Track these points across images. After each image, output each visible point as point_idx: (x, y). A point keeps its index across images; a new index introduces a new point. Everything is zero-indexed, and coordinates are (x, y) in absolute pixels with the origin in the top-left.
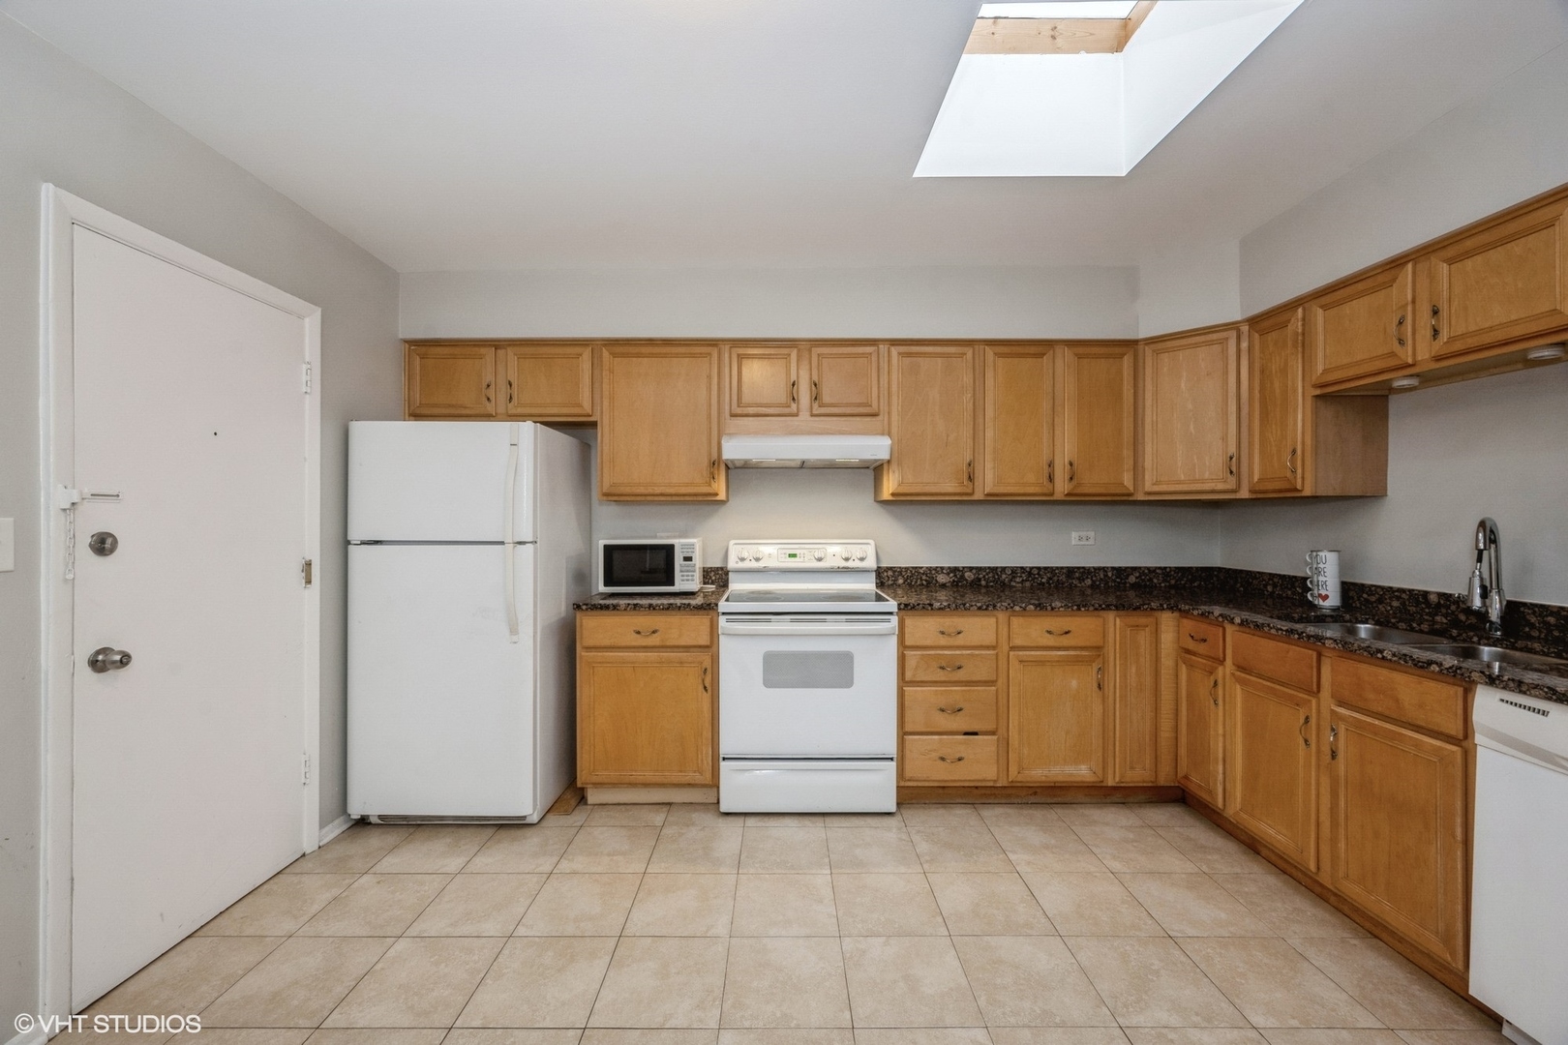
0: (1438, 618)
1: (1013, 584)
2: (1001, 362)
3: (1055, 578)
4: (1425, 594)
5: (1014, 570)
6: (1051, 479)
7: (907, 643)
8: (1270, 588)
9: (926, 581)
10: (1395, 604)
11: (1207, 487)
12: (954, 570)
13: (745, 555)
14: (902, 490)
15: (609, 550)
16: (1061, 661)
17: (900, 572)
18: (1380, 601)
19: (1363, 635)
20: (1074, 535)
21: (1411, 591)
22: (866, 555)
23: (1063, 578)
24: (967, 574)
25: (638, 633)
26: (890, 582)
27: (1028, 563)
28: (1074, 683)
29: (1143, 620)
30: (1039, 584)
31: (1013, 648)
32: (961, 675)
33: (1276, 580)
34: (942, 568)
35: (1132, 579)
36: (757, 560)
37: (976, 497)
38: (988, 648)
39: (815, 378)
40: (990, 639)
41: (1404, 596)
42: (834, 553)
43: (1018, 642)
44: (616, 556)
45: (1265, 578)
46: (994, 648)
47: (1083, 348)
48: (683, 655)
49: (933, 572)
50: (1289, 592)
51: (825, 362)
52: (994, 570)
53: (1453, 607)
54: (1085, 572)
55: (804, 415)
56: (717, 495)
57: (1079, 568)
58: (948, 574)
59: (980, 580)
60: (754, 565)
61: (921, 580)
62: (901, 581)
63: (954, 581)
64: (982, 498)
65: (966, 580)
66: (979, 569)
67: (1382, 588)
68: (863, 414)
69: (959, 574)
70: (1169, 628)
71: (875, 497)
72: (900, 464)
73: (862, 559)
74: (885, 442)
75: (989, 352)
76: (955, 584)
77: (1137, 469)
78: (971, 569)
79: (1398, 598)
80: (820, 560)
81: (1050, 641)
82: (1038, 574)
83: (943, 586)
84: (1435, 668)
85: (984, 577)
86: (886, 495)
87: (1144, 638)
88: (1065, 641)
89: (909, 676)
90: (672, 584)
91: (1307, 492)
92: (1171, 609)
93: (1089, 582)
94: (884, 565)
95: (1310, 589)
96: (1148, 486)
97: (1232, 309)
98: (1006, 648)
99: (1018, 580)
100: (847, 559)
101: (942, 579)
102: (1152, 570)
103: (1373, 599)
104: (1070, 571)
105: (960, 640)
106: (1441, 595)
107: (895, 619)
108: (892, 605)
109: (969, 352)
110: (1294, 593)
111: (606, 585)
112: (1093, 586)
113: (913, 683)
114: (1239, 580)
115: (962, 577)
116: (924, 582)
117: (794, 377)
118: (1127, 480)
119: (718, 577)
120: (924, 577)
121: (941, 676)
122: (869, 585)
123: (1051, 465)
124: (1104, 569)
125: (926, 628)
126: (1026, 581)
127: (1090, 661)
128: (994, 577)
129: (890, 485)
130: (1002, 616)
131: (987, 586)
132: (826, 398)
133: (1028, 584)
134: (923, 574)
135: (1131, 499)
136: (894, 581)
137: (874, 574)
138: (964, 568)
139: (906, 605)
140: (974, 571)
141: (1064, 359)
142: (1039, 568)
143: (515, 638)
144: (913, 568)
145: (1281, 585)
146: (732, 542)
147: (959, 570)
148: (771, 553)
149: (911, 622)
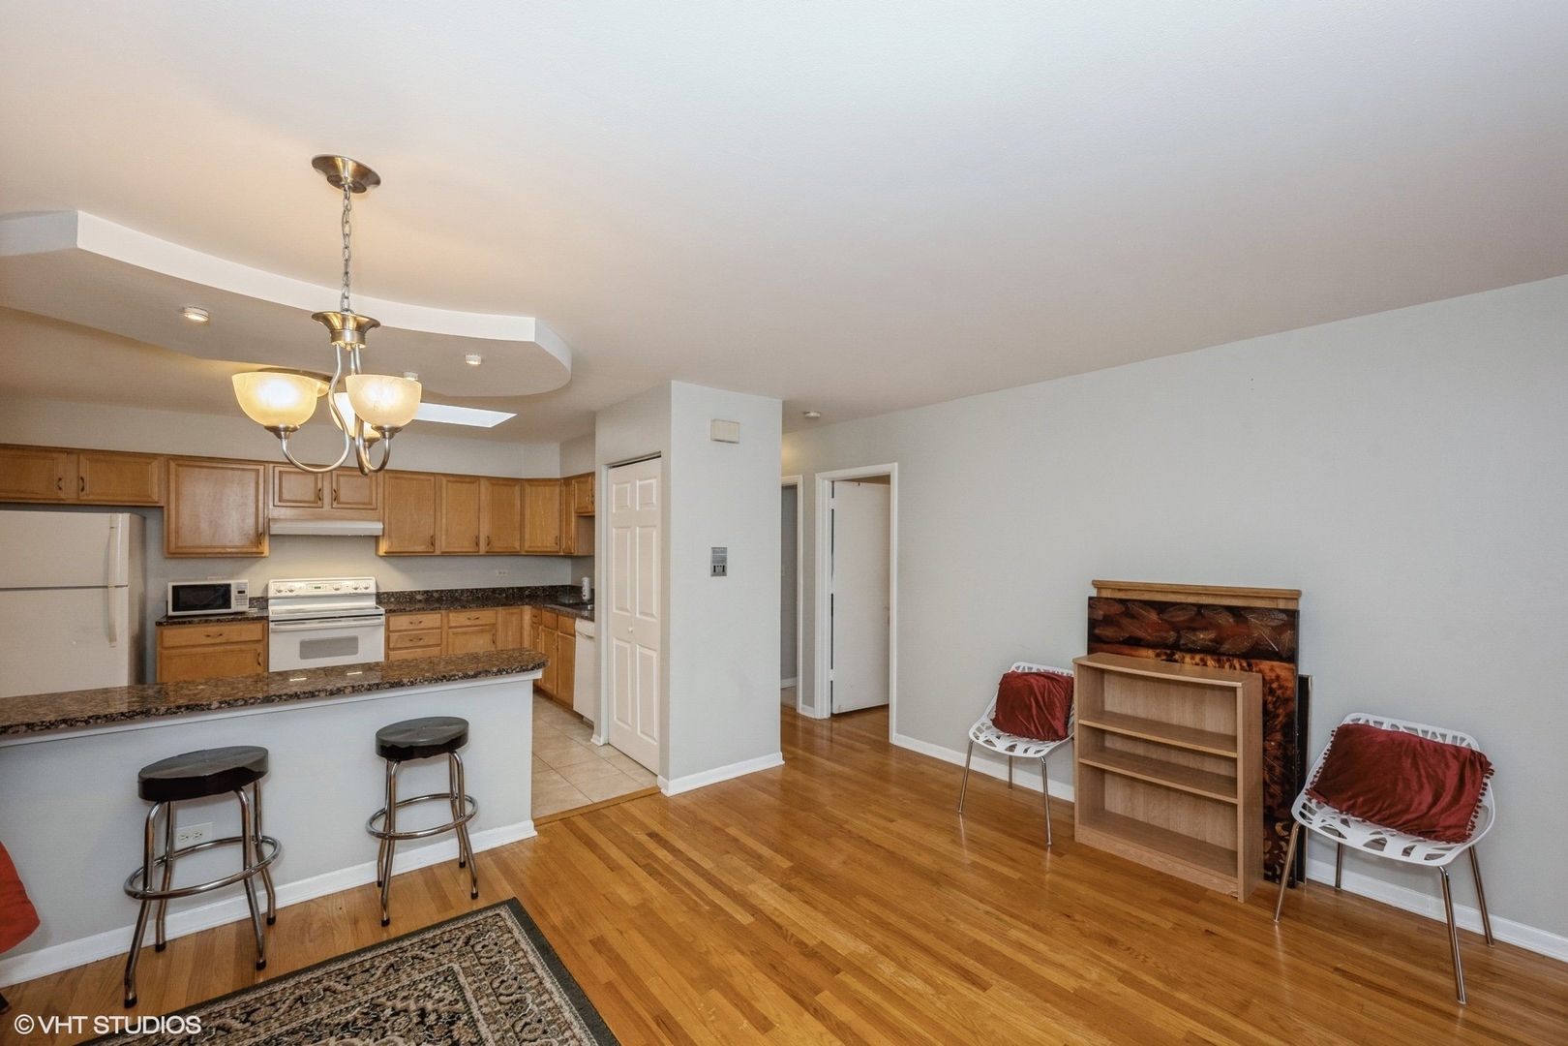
1: (462, 598)
2: (450, 485)
3: (485, 594)
5: (462, 591)
6: (477, 545)
7: (391, 629)
9: (408, 598)
11: (549, 550)
12: (427, 592)
13: (282, 588)
14: (391, 550)
15: (175, 588)
16: (474, 632)
17: (390, 595)
20: (497, 571)
22: (369, 585)
23: (490, 594)
24: (434, 594)
25: (208, 636)
26: (383, 599)
27: (471, 587)
28: (481, 642)
29: (516, 611)
30: (476, 597)
31: (450, 628)
32: (421, 643)
34: (420, 592)
35: (527, 593)
36: (291, 591)
37: (436, 554)
38: (436, 628)
39: (334, 487)
40: (438, 624)
42: (347, 585)
43: (452, 624)
44: (181, 593)
46: (440, 628)
47: (495, 481)
48: (243, 647)
49: (415, 594)
51: (341, 478)
54: (502, 590)
55: (327, 508)
56: (262, 553)
58: (423, 594)
59: (442, 597)
60: (290, 594)
61: (403, 598)
62: (393, 600)
63: (427, 599)
64: (439, 553)
65: (434, 597)
66: (442, 591)
68: (365, 508)
69: (430, 594)
70: (527, 612)
71: (376, 554)
72: (390, 537)
73: (366, 588)
74: (380, 526)
75: (444, 480)
77: (522, 539)
78: (437, 591)
80: (337, 589)
81: (469, 623)
82: (477, 592)
83: (420, 601)
86: (382, 552)
87: (514, 619)
88: (478, 622)
89: (391, 646)
90: (230, 608)
91: (575, 554)
92: (527, 604)
93: (504, 595)
94: (382, 591)
97: (556, 473)
98: (446, 628)
99: (463, 595)
100: (356, 589)
101: (419, 597)
102: (537, 588)
104: (494, 590)
105: (421, 626)
107: (383, 618)
108: (382, 610)
109: (432, 479)
111: (173, 611)
112: (506, 598)
113: (394, 649)
115: (432, 595)
117: (320, 486)
118: (517, 546)
119: (262, 602)
121: (410, 644)
122: (372, 603)
123: (477, 538)
124: (512, 588)
125: (402, 622)
126: (468, 595)
127: (490, 631)
129: (383, 547)
130: (443, 612)
131: (447, 600)
132: (342, 499)
133: (469, 597)
134: (406, 595)
135: (519, 554)
136: (387, 599)
137: (375, 597)
138: (433, 591)
139: (390, 610)
140: (440, 593)
141: (484, 486)
142: (477, 589)
143: (113, 644)
144: (401, 592)
146: (272, 581)
148: (301, 587)
149: (393, 619)
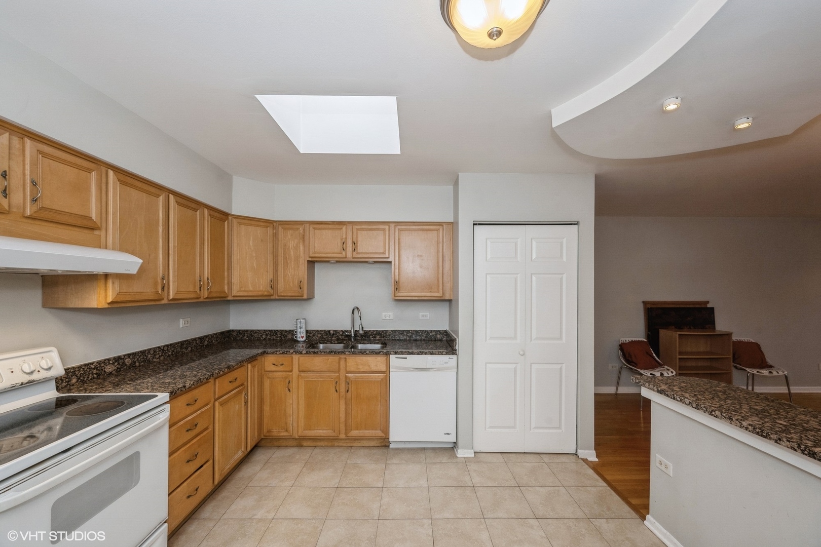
0: (333, 338)
1: (155, 360)
3: (175, 350)
4: (329, 331)
8: (264, 337)
9: (96, 374)
10: (319, 336)
12: (118, 359)
17: (74, 372)
18: (314, 336)
19: (321, 348)
21: (325, 330)
22: (53, 362)
24: (127, 361)
26: (64, 384)
27: (161, 343)
30: (168, 356)
31: (216, 399)
33: (267, 333)
34: (109, 360)
35: (206, 343)
37: (162, 302)
41: (322, 332)
45: (261, 332)
49: (102, 365)
50: (274, 337)
52: (143, 352)
53: (338, 334)
54: (188, 343)
57: (185, 341)
58: (113, 364)
59: (135, 362)
61: (93, 374)
62: (74, 381)
63: (118, 368)
64: (166, 302)
65: (126, 365)
66: (134, 354)
67: (315, 331)
69: (121, 362)
73: (49, 369)
76: (118, 370)
78: (129, 355)
79: (320, 334)
81: (231, 386)
82: (167, 350)
83: (110, 374)
84: (382, 353)
85: (138, 359)
88: (236, 383)
95: (295, 335)
96: (234, 293)
98: (213, 400)
99: (157, 356)
100: (31, 372)
101: (109, 369)
102: (212, 336)
103: (311, 335)
104: (182, 344)
106: (334, 331)
110: (277, 337)
112: (191, 351)
114: (246, 335)
115: (124, 363)
116: (95, 376)
118: (226, 290)
120: (95, 371)
126: (162, 356)
128: (143, 358)
131: (139, 366)
133: (162, 358)
134: (94, 369)
135: (226, 299)
136: (68, 381)
138: (124, 356)
140: (131, 357)
142: (167, 346)
144: (85, 365)
145: (270, 334)
147: (121, 359)
